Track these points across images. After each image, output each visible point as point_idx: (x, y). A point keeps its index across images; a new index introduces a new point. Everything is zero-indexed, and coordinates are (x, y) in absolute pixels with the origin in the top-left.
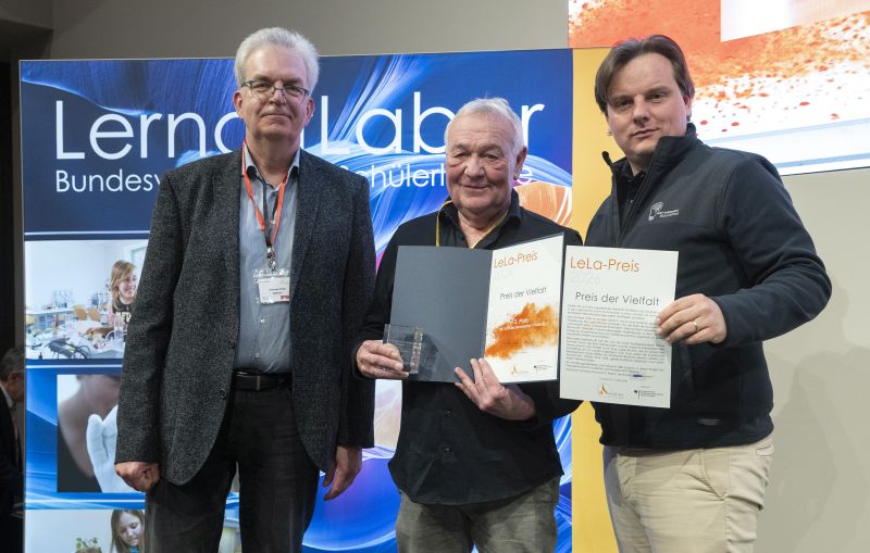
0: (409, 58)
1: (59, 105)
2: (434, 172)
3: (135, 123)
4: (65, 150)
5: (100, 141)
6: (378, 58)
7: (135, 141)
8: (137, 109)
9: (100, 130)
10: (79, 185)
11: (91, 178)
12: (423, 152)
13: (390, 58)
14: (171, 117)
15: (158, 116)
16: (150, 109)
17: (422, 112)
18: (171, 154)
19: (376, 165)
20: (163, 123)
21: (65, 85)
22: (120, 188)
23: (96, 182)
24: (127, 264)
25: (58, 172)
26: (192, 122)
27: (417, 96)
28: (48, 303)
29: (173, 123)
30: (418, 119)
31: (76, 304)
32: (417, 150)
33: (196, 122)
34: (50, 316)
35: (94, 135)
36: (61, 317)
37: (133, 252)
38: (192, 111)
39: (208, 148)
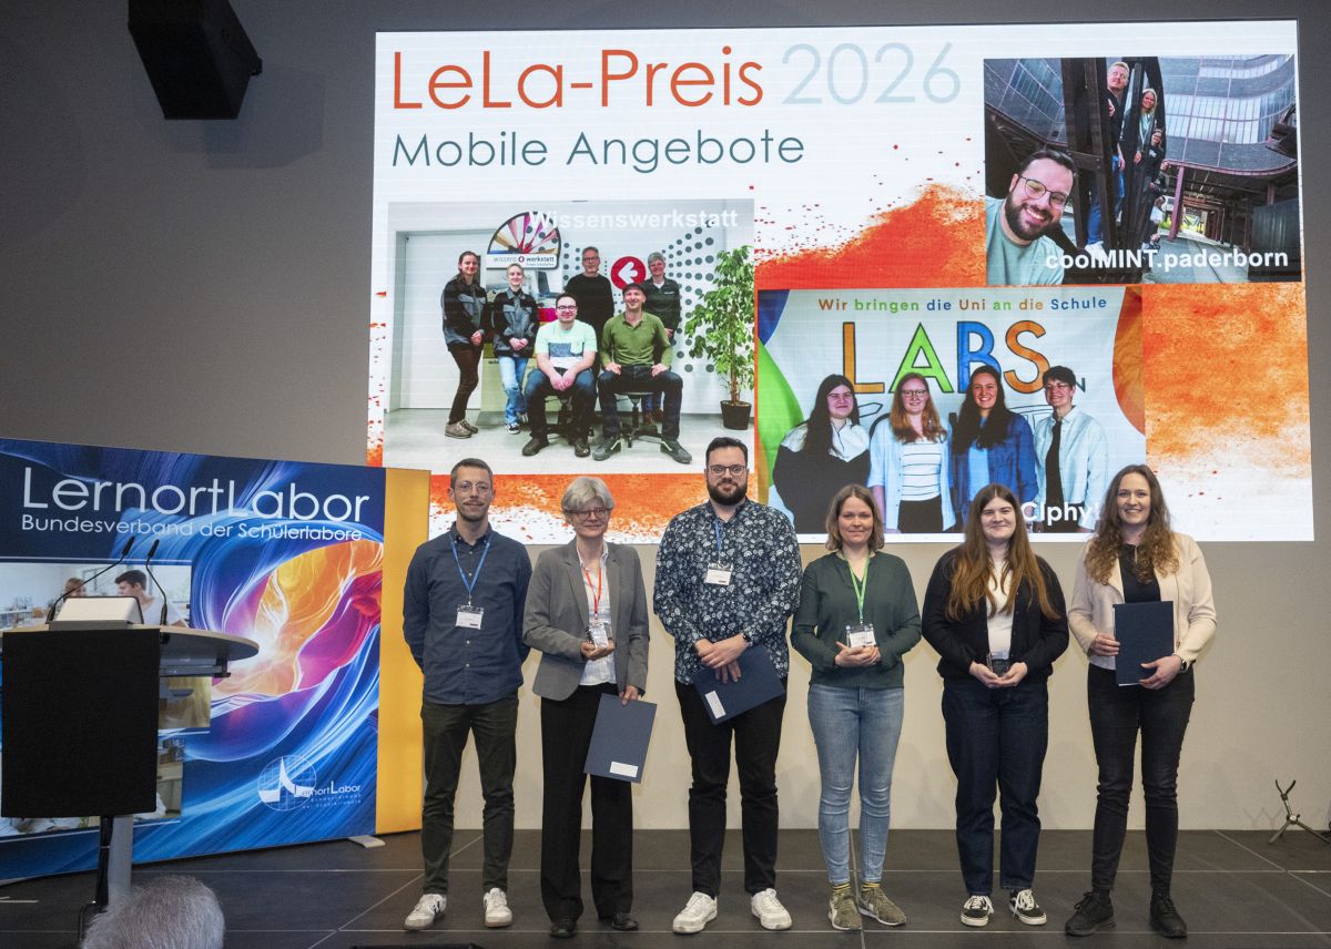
0: (289, 464)
1: (28, 471)
2: (302, 531)
3: (91, 488)
4: (31, 501)
5: (61, 497)
6: (268, 461)
7: (90, 499)
8: (92, 477)
9: (63, 489)
10: (42, 525)
11: (52, 522)
12: (295, 518)
13: (276, 462)
14: (119, 485)
15: (109, 484)
16: (103, 478)
17: (296, 494)
18: (118, 508)
19: (266, 524)
20: (113, 489)
21: (35, 458)
22: (76, 529)
23: (56, 524)
24: (79, 580)
25: (25, 516)
26: (135, 490)
27: (293, 486)
28: (10, 605)
29: (120, 489)
30: (293, 499)
31: (35, 606)
32: (291, 517)
33: (138, 491)
34: (12, 615)
35: (56, 492)
36: (21, 616)
37: (84, 572)
38: (135, 482)
39: (146, 507)
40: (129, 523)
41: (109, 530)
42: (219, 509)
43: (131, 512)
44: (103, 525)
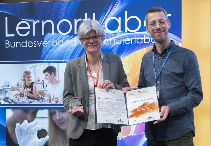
1: (6, 18)
2: (132, 39)
3: (31, 24)
4: (8, 34)
7: (31, 30)
8: (31, 19)
10: (13, 45)
11: (17, 43)
12: (128, 32)
14: (43, 21)
15: (38, 21)
16: (36, 19)
18: (43, 34)
19: (112, 37)
20: (40, 24)
22: (26, 46)
24: (28, 72)
25: (6, 41)
26: (49, 23)
27: (126, 12)
28: (3, 85)
29: (43, 24)
30: (127, 20)
31: (12, 85)
34: (4, 89)
35: (18, 28)
36: (7, 90)
37: (30, 68)
38: (49, 19)
39: (55, 32)
40: (48, 41)
41: (39, 45)
43: (48, 35)
44: (37, 43)
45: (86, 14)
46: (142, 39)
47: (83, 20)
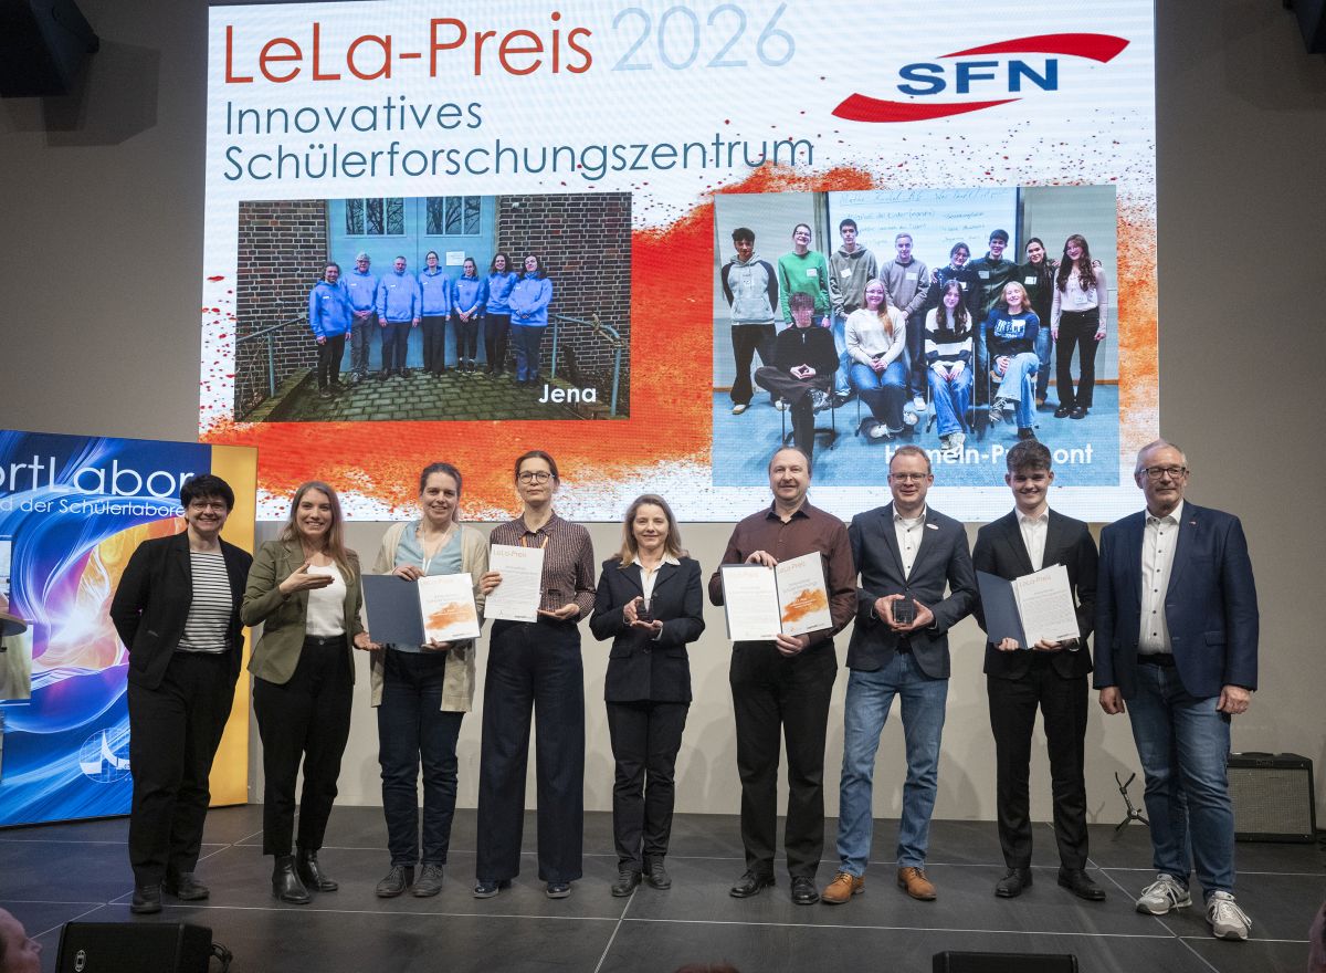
0: (111, 440)
2: (124, 507)
6: (90, 438)
12: (118, 494)
13: (99, 438)
17: (119, 470)
19: (87, 501)
27: (115, 462)
30: (116, 475)
32: (114, 493)
42: (38, 486)
45: (36, 458)
46: (142, 508)
47: (30, 466)
